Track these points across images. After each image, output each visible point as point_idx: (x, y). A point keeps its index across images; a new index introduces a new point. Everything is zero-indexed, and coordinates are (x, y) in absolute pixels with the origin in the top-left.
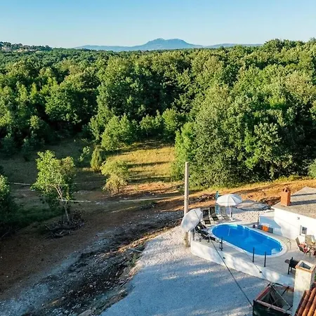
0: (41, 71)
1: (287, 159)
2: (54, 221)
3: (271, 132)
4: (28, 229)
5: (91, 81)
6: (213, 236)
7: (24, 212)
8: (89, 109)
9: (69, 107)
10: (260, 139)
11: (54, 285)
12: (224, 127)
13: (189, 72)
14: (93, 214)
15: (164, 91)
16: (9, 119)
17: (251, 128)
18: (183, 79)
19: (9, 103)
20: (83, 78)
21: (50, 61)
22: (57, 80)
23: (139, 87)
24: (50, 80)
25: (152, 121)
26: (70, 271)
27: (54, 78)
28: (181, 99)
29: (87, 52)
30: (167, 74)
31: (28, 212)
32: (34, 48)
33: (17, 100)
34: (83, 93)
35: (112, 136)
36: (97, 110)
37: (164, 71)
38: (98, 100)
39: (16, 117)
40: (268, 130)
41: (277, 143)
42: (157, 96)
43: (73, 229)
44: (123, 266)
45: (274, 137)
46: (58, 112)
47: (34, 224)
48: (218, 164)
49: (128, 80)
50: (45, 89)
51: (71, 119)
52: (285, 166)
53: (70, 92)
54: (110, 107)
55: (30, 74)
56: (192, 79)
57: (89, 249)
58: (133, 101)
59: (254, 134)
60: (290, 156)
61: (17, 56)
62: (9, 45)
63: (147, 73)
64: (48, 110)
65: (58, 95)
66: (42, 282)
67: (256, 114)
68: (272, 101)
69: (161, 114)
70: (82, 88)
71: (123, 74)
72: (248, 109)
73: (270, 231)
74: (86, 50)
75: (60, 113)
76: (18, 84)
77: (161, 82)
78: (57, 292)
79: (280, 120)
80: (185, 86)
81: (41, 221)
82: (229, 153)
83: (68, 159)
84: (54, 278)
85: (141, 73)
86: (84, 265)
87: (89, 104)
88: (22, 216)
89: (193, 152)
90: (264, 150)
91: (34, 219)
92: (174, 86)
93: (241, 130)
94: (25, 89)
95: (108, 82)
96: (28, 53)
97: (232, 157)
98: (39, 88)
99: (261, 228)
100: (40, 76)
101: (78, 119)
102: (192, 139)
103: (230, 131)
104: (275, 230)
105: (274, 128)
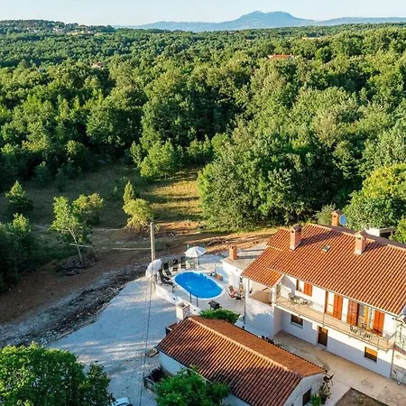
0: (87, 80)
1: (299, 206)
2: (70, 260)
3: (285, 179)
4: (48, 266)
5: (137, 98)
6: (174, 282)
7: (47, 249)
8: (133, 131)
9: (111, 128)
10: (272, 186)
11: (54, 314)
12: (240, 172)
13: (249, 88)
14: (108, 254)
15: (219, 110)
16: (44, 144)
17: (266, 175)
18: (240, 96)
19: (48, 123)
20: (129, 94)
21: (111, 48)
22: (103, 92)
23: (189, 106)
24: (95, 92)
25: (200, 147)
26: (71, 304)
27: (100, 90)
28: (237, 120)
29: (158, 34)
30: (222, 90)
31: (51, 249)
32: (93, 28)
33: (56, 118)
34: (128, 112)
35: (151, 165)
36: (142, 131)
37: (220, 86)
38: (142, 121)
39: (54, 141)
40: (281, 176)
41: (289, 189)
42: (211, 116)
43: (84, 268)
44: (103, 302)
45: (287, 183)
46: (99, 134)
47: (54, 261)
48: (232, 208)
49: (178, 97)
50: (88, 104)
51: (114, 142)
52: (298, 212)
53: (113, 111)
54: (157, 129)
55: (74, 84)
56: (250, 96)
57: (92, 287)
58: (182, 123)
59: (267, 180)
60: (302, 203)
61: (70, 41)
62: (61, 25)
63: (200, 89)
64: (89, 130)
65: (100, 114)
66: (46, 312)
67: (274, 159)
68: (295, 144)
69: (210, 139)
70: (127, 105)
71: (172, 90)
72: (266, 153)
73: (221, 279)
74: (157, 31)
75: (101, 135)
76: (59, 97)
77: (215, 99)
78: (54, 320)
79: (298, 166)
80: (243, 104)
81: (60, 259)
82: (245, 198)
83: (95, 195)
84: (56, 309)
85: (193, 88)
86: (82, 300)
87: (134, 126)
88: (45, 253)
89: (211, 195)
90: (275, 197)
91: (54, 257)
92: (231, 104)
93: (255, 176)
94: (66, 105)
95: (155, 100)
96: (84, 37)
97: (247, 203)
98: (82, 103)
99: (216, 276)
100: (85, 86)
101: (121, 142)
102: (211, 181)
103: (244, 176)
104: (225, 279)
105: (287, 174)
